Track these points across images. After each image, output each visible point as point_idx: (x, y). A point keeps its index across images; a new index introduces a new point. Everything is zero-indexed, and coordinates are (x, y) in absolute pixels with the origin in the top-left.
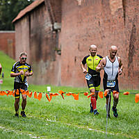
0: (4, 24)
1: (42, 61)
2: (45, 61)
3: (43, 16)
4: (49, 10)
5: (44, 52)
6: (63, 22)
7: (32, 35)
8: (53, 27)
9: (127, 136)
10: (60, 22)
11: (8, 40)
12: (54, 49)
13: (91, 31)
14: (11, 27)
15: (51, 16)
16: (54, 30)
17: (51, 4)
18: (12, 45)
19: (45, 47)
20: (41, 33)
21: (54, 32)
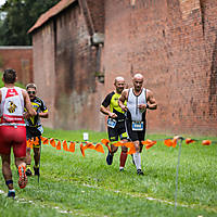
0: (15, 35)
1: (75, 93)
2: (80, 93)
3: (76, 22)
4: (85, 13)
5: (78, 79)
6: (107, 31)
7: (59, 52)
8: (92, 40)
9: (208, 209)
10: (103, 32)
11: (22, 60)
12: (93, 74)
13: (150, 46)
14: (26, 40)
15: (88, 22)
16: (93, 44)
17: (88, 3)
18: (27, 68)
19: (79, 71)
20: (72, 48)
21: (93, 48)
